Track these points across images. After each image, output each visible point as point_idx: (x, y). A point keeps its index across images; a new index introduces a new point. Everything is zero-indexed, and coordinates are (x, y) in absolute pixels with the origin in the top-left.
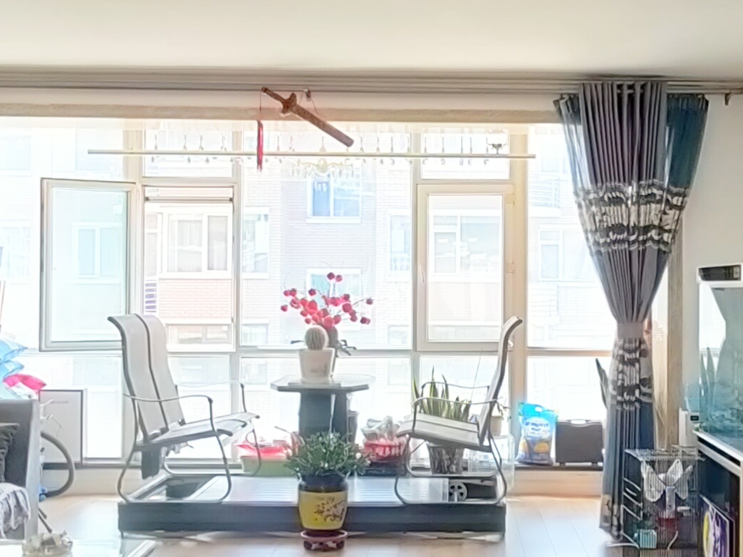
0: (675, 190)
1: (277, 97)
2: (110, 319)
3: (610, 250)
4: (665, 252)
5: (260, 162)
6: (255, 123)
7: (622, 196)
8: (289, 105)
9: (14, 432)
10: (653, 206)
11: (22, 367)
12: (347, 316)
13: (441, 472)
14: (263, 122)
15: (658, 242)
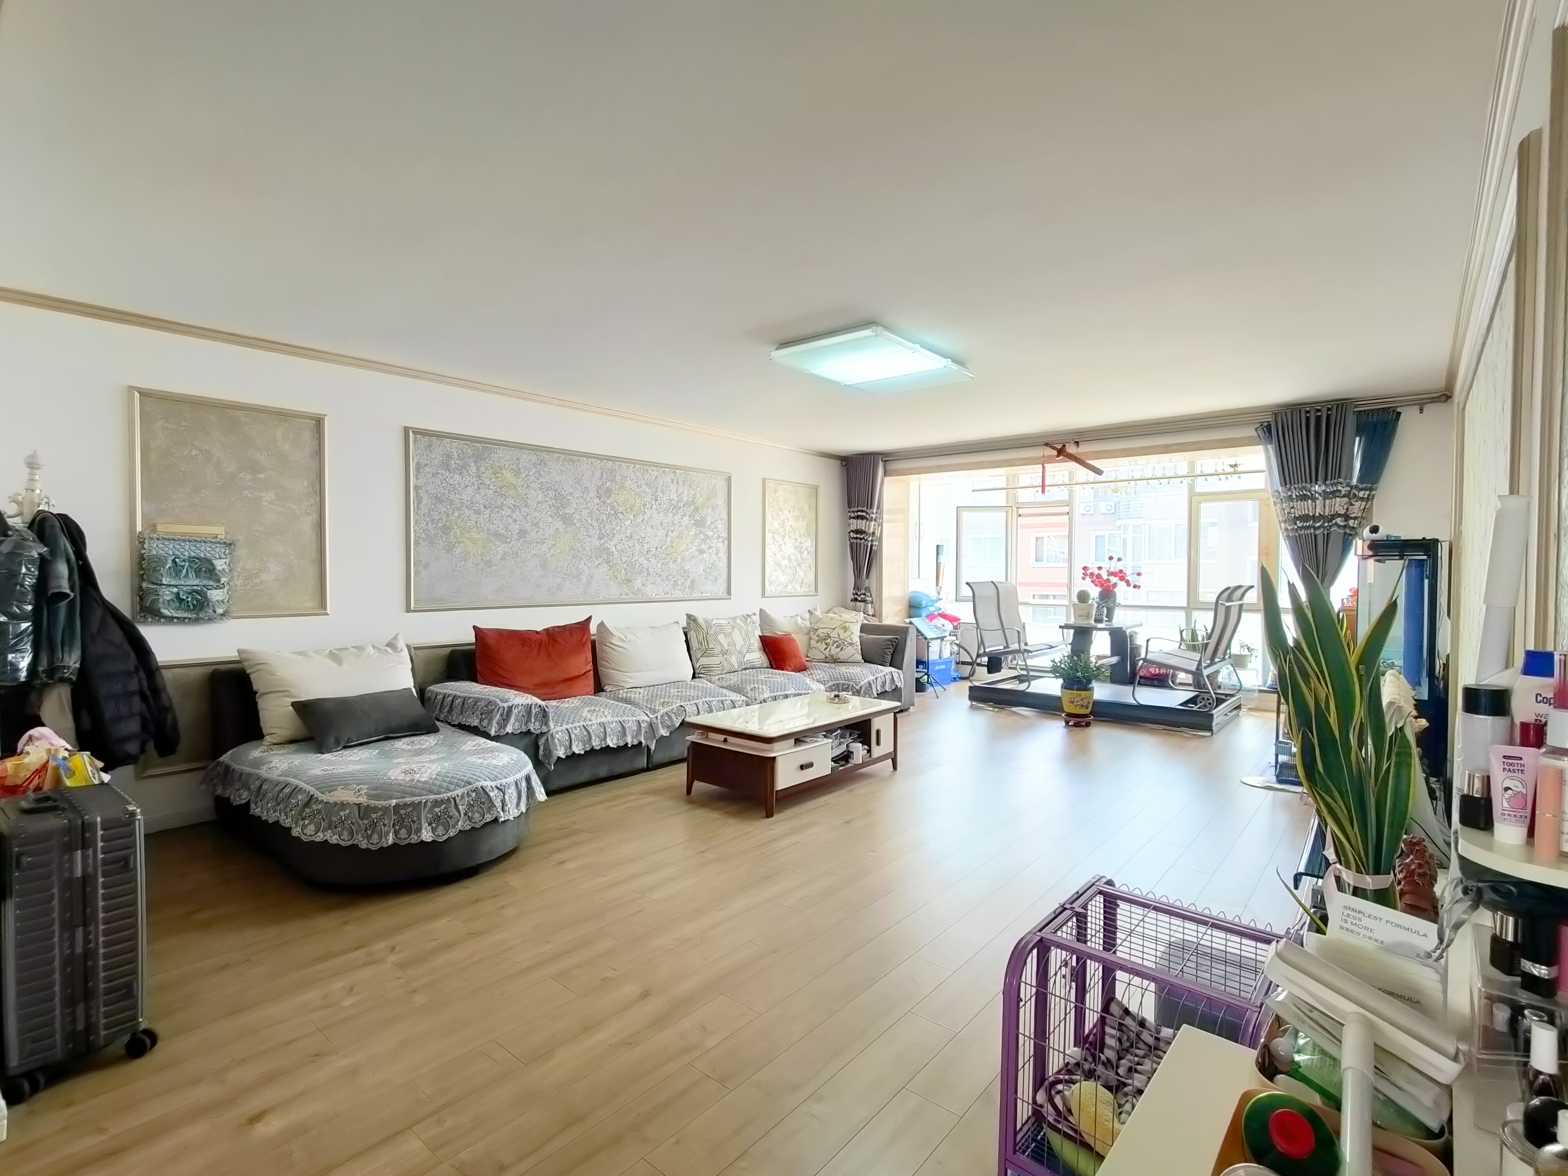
0: (1361, 486)
1: (1054, 448)
2: (967, 583)
3: (1297, 535)
4: (1350, 535)
5: (1043, 491)
6: (1041, 466)
7: (1309, 494)
8: (1061, 452)
9: (896, 641)
10: (1338, 499)
11: (940, 609)
12: (1123, 583)
13: (1199, 688)
14: (1045, 465)
15: (1345, 527)
